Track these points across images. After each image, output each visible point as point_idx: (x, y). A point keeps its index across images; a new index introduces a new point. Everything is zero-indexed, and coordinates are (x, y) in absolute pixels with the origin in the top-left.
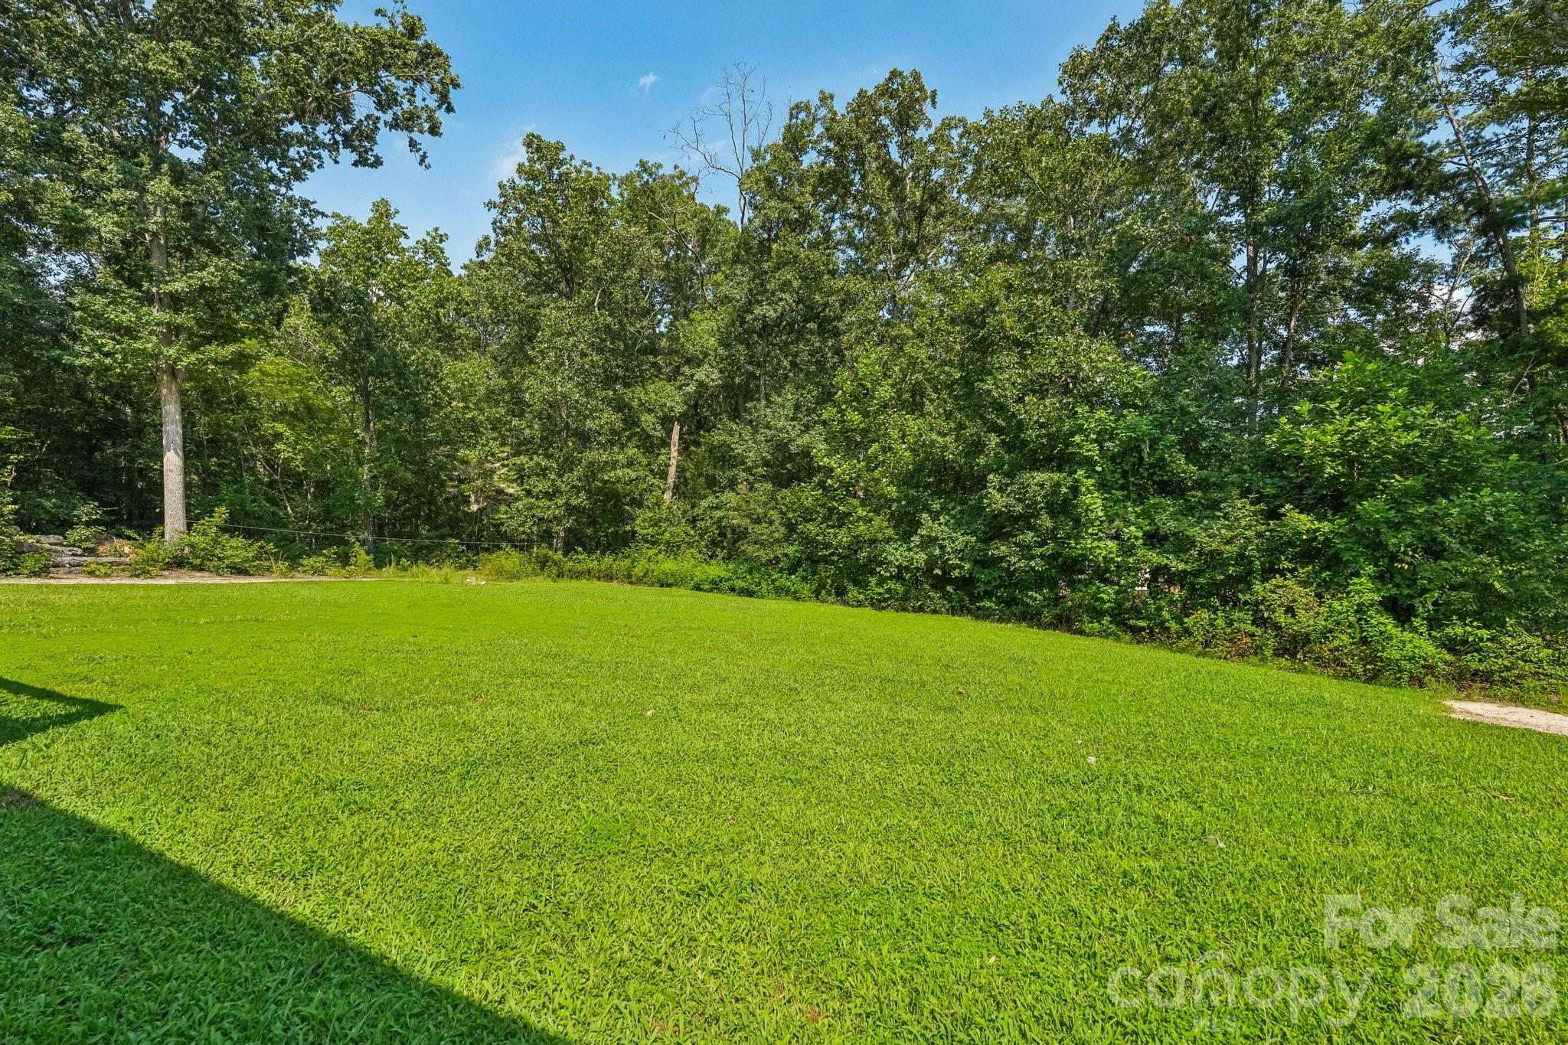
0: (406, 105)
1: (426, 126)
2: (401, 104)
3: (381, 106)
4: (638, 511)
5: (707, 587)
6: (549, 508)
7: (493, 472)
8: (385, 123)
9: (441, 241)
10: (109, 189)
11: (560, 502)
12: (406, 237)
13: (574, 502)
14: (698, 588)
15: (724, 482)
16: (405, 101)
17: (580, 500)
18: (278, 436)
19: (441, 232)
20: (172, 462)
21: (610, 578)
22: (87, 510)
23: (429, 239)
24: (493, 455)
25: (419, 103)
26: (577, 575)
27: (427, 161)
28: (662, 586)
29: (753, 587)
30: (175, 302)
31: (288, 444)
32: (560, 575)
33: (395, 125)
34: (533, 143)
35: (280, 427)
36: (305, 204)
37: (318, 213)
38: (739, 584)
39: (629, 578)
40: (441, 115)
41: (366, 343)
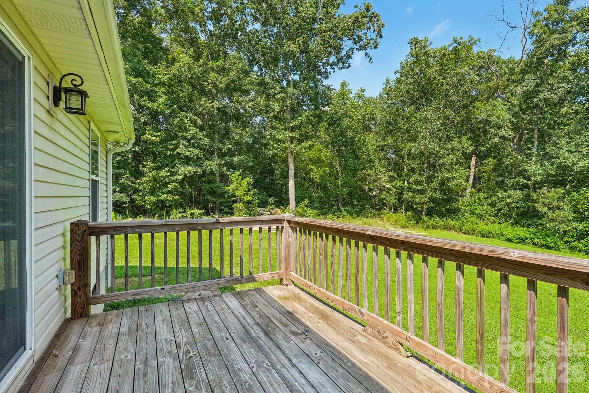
0: (365, 40)
1: (373, 46)
2: (363, 40)
3: (355, 43)
4: (461, 198)
5: (516, 241)
6: (422, 198)
7: (380, 179)
8: (357, 49)
9: (363, 92)
10: (277, 94)
11: (428, 196)
12: (351, 93)
13: (434, 195)
14: (510, 240)
15: (510, 184)
16: (364, 38)
17: (437, 195)
18: (312, 170)
19: (363, 89)
20: (292, 183)
21: (450, 229)
22: (271, 200)
23: (359, 92)
24: (380, 172)
25: (369, 38)
26: (434, 227)
27: (372, 60)
28: (483, 236)
29: (552, 245)
30: (292, 129)
31: (315, 173)
32: (428, 227)
33: (360, 49)
34: (414, 42)
35: (312, 167)
36: (329, 87)
37: (333, 89)
38: (539, 241)
39: (460, 230)
40: (378, 40)
41: (341, 134)
